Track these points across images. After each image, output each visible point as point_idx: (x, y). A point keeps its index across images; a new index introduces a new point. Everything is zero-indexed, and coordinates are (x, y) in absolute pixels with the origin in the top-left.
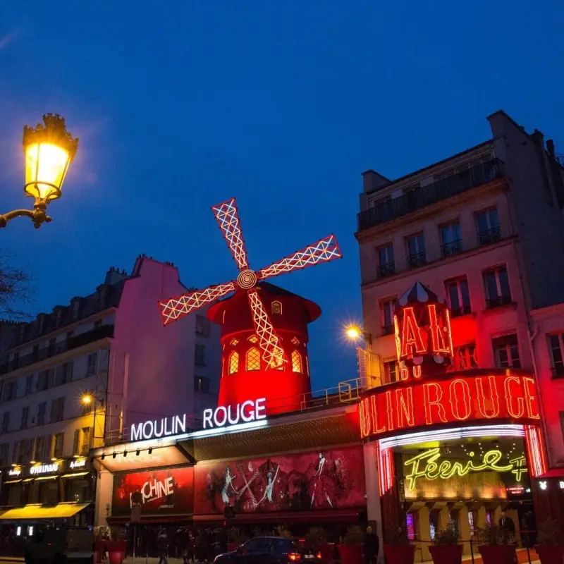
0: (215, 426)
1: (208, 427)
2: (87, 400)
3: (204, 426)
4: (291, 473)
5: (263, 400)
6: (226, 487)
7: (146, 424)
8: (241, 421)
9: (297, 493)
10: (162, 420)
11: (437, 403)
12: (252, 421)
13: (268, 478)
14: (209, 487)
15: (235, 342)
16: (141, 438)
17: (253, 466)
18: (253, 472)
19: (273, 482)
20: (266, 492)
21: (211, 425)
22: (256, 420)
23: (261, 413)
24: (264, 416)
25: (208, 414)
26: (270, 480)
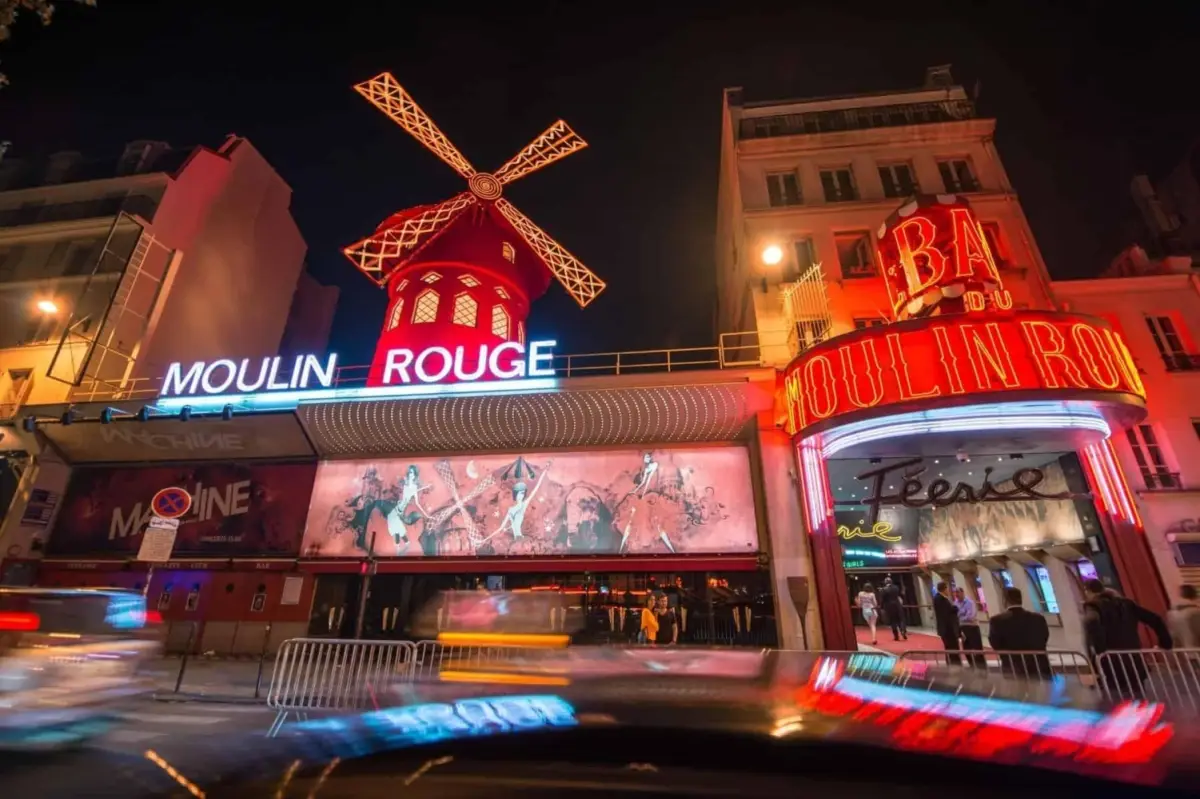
0: (415, 380)
1: (396, 380)
2: (48, 307)
3: (387, 378)
4: (574, 486)
5: (552, 343)
6: (402, 505)
7: (212, 367)
8: (488, 376)
9: (587, 523)
10: (266, 361)
11: (1058, 353)
12: (518, 378)
13: (515, 494)
14: (354, 503)
15: (431, 278)
16: (192, 390)
17: (478, 470)
18: (478, 482)
19: (527, 501)
20: (508, 517)
21: (405, 377)
22: (527, 377)
23: (542, 365)
24: (552, 372)
25: (399, 359)
26: (520, 496)
